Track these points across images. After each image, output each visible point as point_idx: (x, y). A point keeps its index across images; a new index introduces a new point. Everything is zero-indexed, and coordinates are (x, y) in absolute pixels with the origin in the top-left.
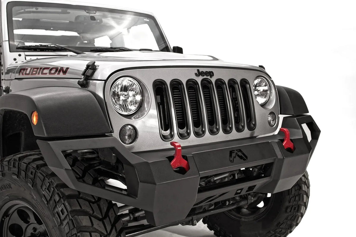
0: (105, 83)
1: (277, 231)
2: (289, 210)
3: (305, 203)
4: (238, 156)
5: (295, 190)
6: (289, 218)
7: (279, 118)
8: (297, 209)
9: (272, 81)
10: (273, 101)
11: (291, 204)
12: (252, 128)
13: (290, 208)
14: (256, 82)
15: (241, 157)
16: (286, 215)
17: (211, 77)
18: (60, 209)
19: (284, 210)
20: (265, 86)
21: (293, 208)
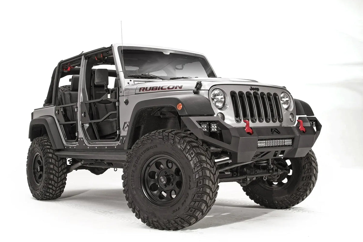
0: (209, 91)
1: (297, 193)
2: (304, 179)
3: (315, 175)
4: (276, 131)
5: (308, 166)
6: (305, 185)
7: (296, 117)
8: (309, 178)
9: (291, 95)
10: (292, 107)
11: (306, 175)
12: (281, 121)
13: (305, 177)
14: (282, 95)
15: (277, 133)
16: (303, 182)
17: (258, 91)
18: (191, 152)
19: (301, 179)
20: (287, 98)
21: (307, 177)
